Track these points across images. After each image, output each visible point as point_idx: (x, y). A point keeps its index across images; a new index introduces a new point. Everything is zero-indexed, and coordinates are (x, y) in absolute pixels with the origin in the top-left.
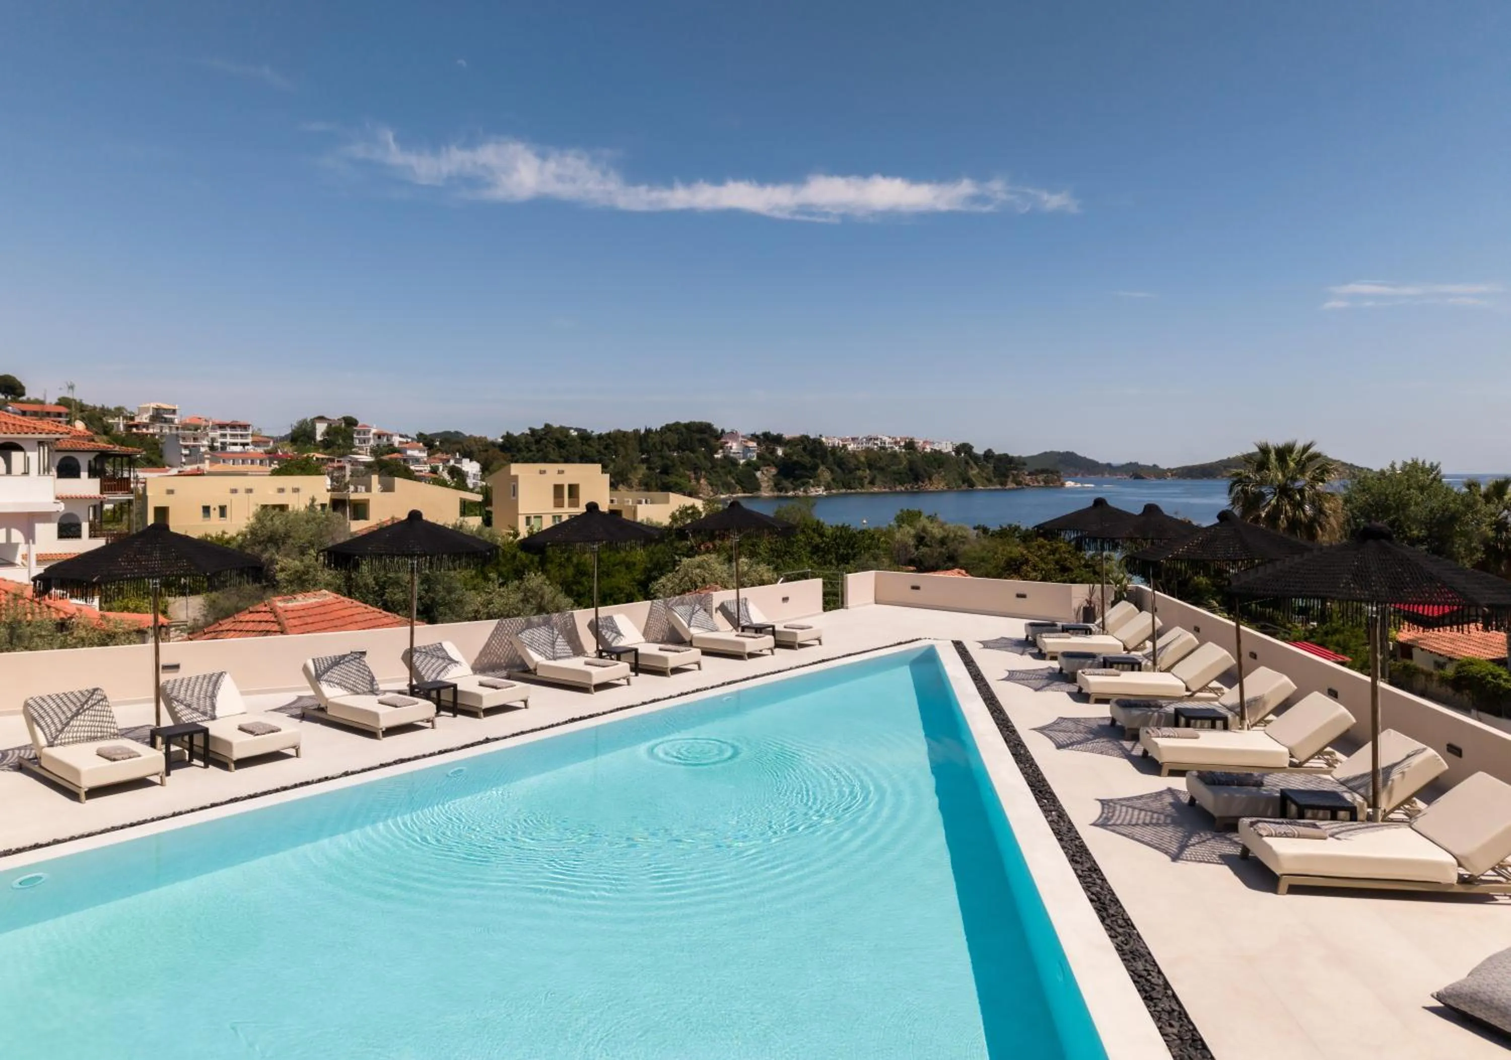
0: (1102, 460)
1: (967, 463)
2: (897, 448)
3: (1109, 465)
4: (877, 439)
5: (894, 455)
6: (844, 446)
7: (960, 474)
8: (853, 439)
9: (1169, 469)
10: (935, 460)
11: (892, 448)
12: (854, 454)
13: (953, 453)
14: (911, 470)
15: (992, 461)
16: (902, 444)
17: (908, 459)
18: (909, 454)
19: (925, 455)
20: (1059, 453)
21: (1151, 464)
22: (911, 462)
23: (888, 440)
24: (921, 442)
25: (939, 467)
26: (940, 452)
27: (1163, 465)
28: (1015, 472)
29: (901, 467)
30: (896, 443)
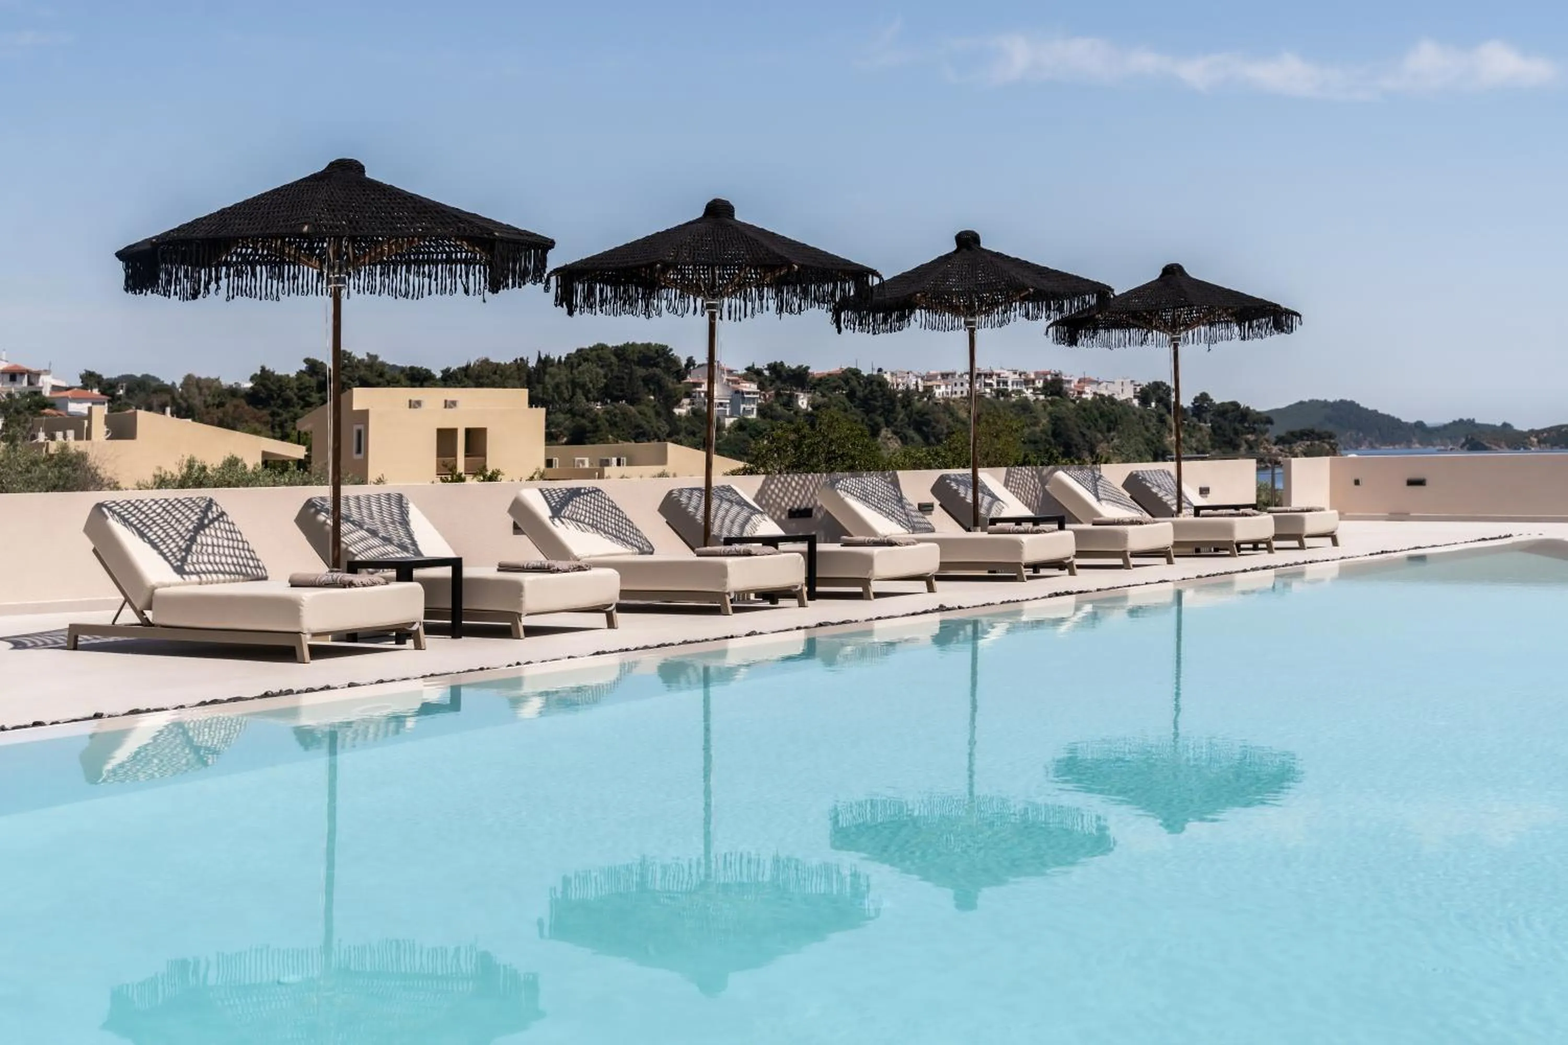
0: (1409, 418)
1: (1162, 420)
2: (1028, 393)
3: (1420, 425)
4: (990, 375)
5: (1024, 406)
6: (928, 390)
7: (1148, 442)
8: (945, 376)
9: (1532, 432)
10: (1102, 415)
11: (1019, 392)
12: (947, 406)
13: (1136, 402)
14: (1055, 434)
15: (1208, 416)
16: (1039, 384)
17: (1050, 414)
18: (1052, 403)
19: (1084, 407)
20: (1325, 404)
21: (1499, 424)
22: (1056, 420)
23: (1012, 377)
24: (1076, 381)
25: (1109, 430)
26: (1111, 399)
27: (1521, 425)
28: (1251, 437)
29: (1037, 429)
30: (1028, 382)
